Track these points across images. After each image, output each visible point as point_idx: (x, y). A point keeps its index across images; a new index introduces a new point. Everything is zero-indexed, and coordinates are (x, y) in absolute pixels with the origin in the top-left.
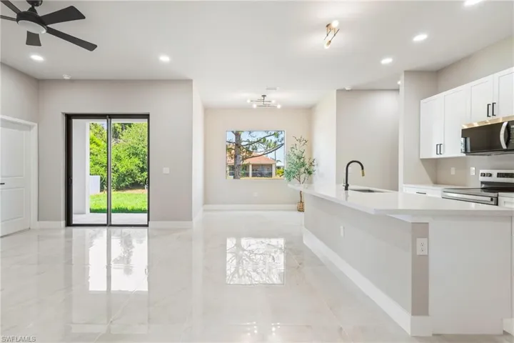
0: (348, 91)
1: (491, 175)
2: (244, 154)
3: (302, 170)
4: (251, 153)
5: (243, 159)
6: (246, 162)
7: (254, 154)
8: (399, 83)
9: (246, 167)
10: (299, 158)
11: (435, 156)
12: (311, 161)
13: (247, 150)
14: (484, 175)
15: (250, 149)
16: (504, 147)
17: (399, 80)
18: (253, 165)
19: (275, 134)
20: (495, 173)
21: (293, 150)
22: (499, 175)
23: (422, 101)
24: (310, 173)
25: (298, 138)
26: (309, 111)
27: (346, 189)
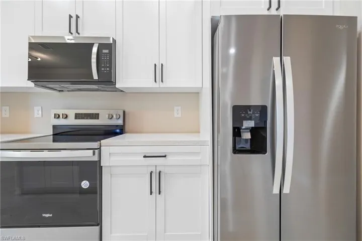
1: (66, 117)
14: (57, 116)
16: (96, 77)
20: (71, 114)
22: (78, 116)
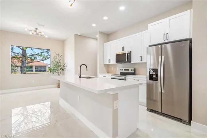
0: (79, 35)
1: (122, 70)
2: (29, 60)
3: (60, 68)
4: (33, 60)
5: (28, 63)
6: (30, 64)
7: (35, 61)
8: (97, 36)
9: (31, 67)
10: (58, 63)
11: (108, 63)
12: (64, 64)
13: (31, 58)
15: (33, 58)
16: (127, 61)
17: (97, 35)
18: (35, 66)
19: (46, 52)
21: (55, 59)
23: (104, 44)
24: (63, 70)
25: (58, 53)
26: (63, 42)
27: (80, 77)
